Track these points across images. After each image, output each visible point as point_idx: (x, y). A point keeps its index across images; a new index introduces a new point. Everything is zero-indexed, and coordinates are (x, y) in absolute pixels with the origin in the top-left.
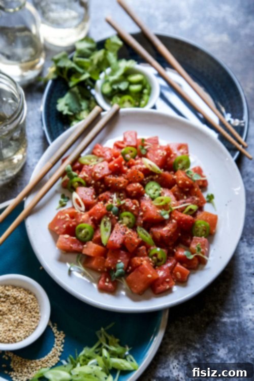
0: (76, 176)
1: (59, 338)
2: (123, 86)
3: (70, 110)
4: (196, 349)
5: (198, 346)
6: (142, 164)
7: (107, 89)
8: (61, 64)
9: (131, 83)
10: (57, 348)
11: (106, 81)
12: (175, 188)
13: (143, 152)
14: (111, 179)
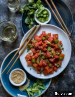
0: (31, 46)
1: (29, 81)
2: (42, 15)
3: (28, 22)
4: (58, 81)
5: (58, 80)
6: (47, 42)
7: (37, 16)
8: (25, 9)
9: (44, 14)
10: (28, 83)
11: (37, 14)
12: (55, 48)
13: (47, 38)
14: (39, 47)
